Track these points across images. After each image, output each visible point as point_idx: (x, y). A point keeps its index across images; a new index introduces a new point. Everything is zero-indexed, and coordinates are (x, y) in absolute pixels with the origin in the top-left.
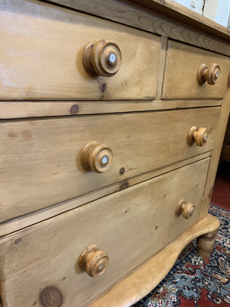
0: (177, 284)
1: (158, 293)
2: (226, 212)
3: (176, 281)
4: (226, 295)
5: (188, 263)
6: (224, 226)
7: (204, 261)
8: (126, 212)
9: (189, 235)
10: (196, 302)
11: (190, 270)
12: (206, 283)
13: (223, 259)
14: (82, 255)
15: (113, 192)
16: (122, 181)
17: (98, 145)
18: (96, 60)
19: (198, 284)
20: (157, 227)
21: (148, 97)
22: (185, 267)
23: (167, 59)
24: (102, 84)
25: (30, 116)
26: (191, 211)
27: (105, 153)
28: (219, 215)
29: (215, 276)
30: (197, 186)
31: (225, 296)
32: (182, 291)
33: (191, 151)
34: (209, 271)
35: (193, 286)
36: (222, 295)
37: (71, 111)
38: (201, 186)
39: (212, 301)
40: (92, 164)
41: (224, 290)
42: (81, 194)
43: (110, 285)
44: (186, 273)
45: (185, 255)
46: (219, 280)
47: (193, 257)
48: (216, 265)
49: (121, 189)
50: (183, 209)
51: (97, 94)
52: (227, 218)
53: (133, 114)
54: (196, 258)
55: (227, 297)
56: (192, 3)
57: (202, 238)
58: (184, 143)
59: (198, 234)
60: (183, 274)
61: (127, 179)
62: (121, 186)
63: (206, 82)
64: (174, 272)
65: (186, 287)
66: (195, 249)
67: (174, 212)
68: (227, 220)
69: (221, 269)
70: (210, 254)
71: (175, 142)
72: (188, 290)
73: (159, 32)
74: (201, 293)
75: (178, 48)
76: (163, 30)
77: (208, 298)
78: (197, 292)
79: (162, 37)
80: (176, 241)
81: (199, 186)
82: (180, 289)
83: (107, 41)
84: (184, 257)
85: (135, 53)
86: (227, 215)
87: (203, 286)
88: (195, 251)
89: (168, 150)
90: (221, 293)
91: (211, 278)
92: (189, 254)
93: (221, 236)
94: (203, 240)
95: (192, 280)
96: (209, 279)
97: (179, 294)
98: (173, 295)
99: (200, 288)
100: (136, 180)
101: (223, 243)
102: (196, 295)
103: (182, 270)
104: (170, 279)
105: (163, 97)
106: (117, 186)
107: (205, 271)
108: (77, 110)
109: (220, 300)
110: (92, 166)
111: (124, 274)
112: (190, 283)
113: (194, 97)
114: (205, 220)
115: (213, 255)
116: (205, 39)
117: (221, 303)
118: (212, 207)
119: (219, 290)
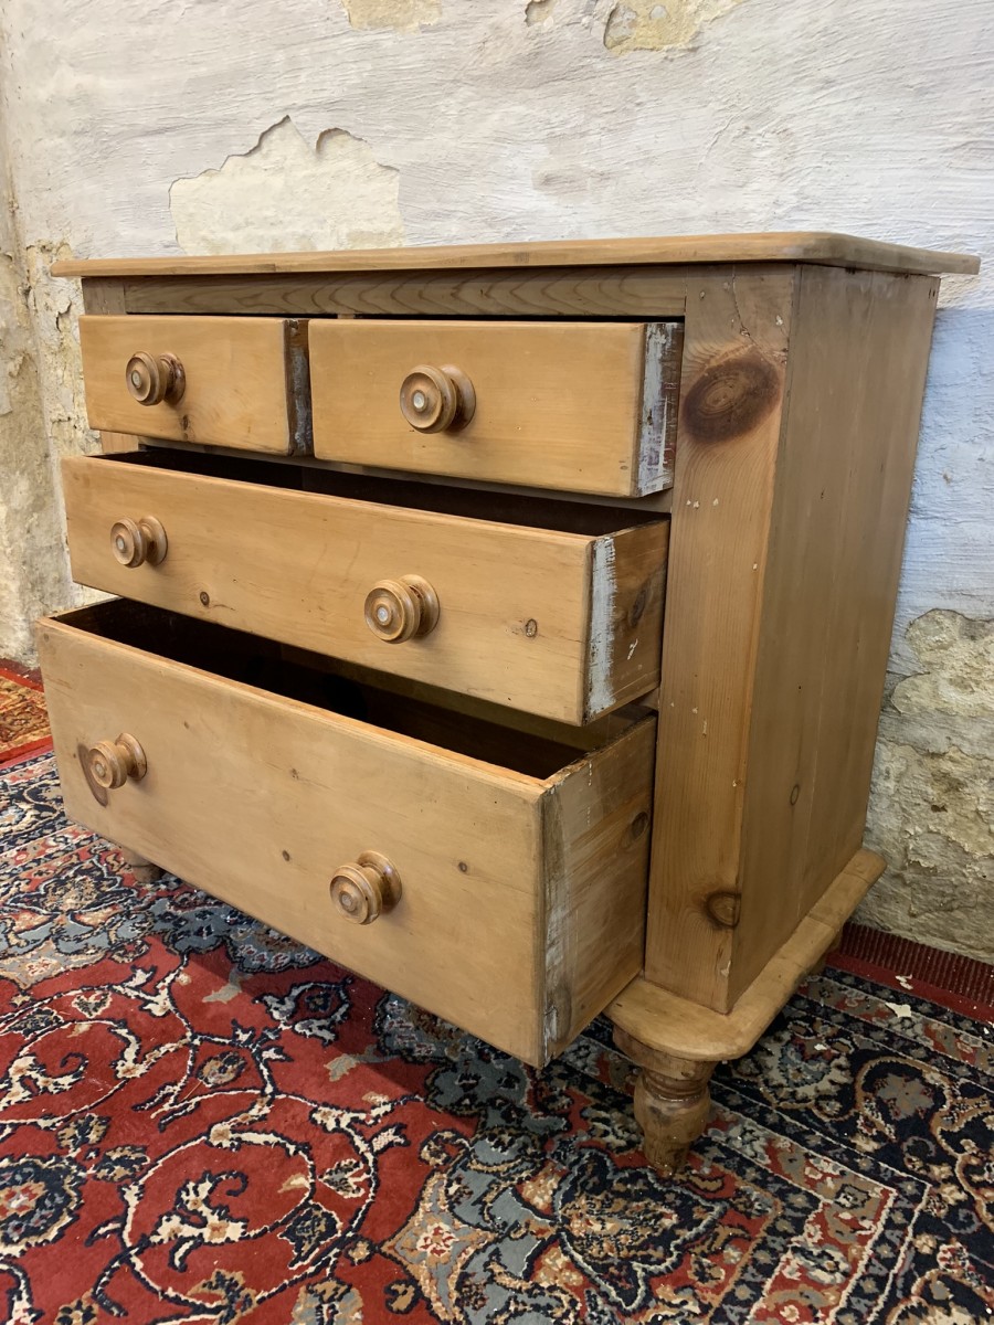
3: (494, 1062)
4: (463, 1182)
5: (591, 1099)
10: (418, 1100)
11: (553, 1099)
12: (506, 1138)
19: (494, 1113)
22: (562, 1088)
29: (547, 1169)
31: (459, 1180)
32: (454, 1069)
34: (573, 1158)
35: (482, 1099)
36: (460, 1171)
39: (430, 1138)
41: (487, 1183)
44: (538, 1090)
46: (531, 1179)
48: (617, 1186)
55: (456, 1186)
60: (529, 1080)
65: (471, 1081)
69: (599, 1197)
72: (463, 1086)
74: (455, 1114)
77: (443, 1131)
78: (459, 1105)
82: (460, 1066)
87: (489, 1125)
90: (469, 1172)
91: (536, 1156)
95: (506, 1101)
96: (530, 1150)
97: (440, 1063)
99: (478, 1115)
102: (444, 1100)
103: (548, 1078)
107: (564, 1143)
109: (439, 1161)
112: (496, 1095)
115: (678, 1190)
116: (491, 288)
117: (427, 1162)
119: (478, 1166)
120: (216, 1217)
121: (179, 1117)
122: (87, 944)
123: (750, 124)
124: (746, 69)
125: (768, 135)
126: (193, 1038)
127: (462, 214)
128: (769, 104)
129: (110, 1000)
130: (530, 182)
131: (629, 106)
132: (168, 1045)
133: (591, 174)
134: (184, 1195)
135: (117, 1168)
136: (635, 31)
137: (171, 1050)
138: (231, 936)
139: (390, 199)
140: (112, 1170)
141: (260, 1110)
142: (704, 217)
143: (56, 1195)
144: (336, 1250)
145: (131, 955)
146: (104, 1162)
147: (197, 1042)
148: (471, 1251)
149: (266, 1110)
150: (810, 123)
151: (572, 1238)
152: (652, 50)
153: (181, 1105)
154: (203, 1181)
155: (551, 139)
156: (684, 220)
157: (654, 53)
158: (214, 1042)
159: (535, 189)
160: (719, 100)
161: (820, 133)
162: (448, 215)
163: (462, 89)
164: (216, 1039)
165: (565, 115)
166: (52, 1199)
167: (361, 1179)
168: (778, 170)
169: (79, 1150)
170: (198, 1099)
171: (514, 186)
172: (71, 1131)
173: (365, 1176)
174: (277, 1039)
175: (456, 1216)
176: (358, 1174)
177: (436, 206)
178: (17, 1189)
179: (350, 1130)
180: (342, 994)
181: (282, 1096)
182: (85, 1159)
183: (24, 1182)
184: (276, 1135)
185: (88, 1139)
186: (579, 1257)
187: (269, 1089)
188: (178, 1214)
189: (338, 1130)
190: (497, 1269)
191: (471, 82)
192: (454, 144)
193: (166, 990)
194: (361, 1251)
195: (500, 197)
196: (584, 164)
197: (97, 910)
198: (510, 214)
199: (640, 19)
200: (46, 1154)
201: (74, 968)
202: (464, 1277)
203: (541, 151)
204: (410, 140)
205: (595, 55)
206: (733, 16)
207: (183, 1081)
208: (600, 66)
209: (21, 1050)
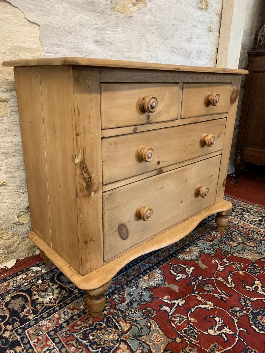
0: (199, 247)
1: (185, 251)
2: (244, 203)
3: (199, 245)
5: (208, 236)
6: (241, 213)
7: (221, 234)
8: (161, 188)
9: (207, 212)
10: (212, 256)
11: (209, 240)
12: (221, 246)
13: (236, 233)
14: (138, 209)
15: (154, 175)
16: (159, 169)
17: (146, 148)
18: (146, 107)
19: (215, 247)
20: (181, 202)
21: (172, 119)
22: (206, 238)
23: (183, 95)
24: (148, 115)
25: (117, 135)
26: (205, 191)
27: (150, 151)
28: (238, 205)
29: (228, 243)
30: (211, 176)
31: (233, 253)
32: (203, 250)
33: (204, 151)
34: (224, 240)
35: (211, 248)
36: (231, 252)
37: (134, 131)
38: (215, 177)
39: (224, 255)
40: (144, 157)
41: (233, 250)
42: (138, 174)
43: (153, 234)
44: (207, 241)
45: (207, 231)
46: (231, 245)
47: (212, 232)
48: (230, 236)
49: (158, 174)
50: (200, 191)
51: (145, 121)
52: (245, 207)
53: (164, 129)
54: (215, 233)
55: (235, 253)
56: (209, 29)
57: (219, 218)
58: (198, 145)
59: (214, 212)
60: (204, 242)
61: (161, 168)
62: (158, 172)
63: (211, 105)
64: (198, 241)
65: (206, 248)
66: (215, 228)
67: (194, 193)
68: (244, 208)
69: (233, 238)
70: (226, 230)
71: (192, 144)
73: (177, 81)
74: (216, 252)
75: (190, 87)
76: (180, 80)
77: (221, 253)
78: (213, 251)
79: (179, 83)
80: (197, 216)
81: (213, 177)
82: (201, 249)
83: (151, 97)
84: (206, 232)
85: (164, 96)
86: (245, 205)
87: (218, 248)
88: (215, 229)
89: (187, 150)
90: (231, 251)
91: (225, 243)
92: (210, 231)
93: (237, 219)
94: (220, 218)
96: (224, 244)
97: (201, 252)
98: (196, 252)
99: (216, 249)
100: (167, 169)
101: (238, 224)
102: (212, 252)
103: (204, 240)
104: (194, 244)
105: (182, 118)
106: (156, 171)
107: (221, 240)
108: (136, 130)
109: (229, 255)
110: (144, 158)
111: (161, 229)
112: (209, 246)
113: (204, 115)
114: (221, 203)
115: (229, 231)
116: (209, 77)
117: (230, 256)
118: (233, 200)
119: (230, 250)
120: (255, 285)
121: (226, 293)
122: (144, 326)
123: (142, 38)
124: (140, 25)
125: (144, 41)
126: (194, 293)
127: (68, 47)
128: (145, 35)
129: (177, 315)
130: (91, 41)
131: (117, 26)
132: (198, 298)
133: (109, 42)
134: (251, 290)
135: (247, 303)
136: (117, 7)
137: (200, 297)
138: (144, 287)
139: (35, 35)
140: (248, 304)
141: (220, 279)
142: (135, 58)
143: (260, 313)
144: (257, 268)
145: (152, 312)
146: (247, 305)
147: (197, 292)
148: (250, 252)
149: (221, 278)
150: (151, 41)
151: (243, 242)
152: (121, 13)
153: (222, 293)
154: (246, 287)
155: (97, 29)
156: (131, 58)
157: (122, 14)
158: (196, 289)
159: (93, 43)
160: (135, 31)
161: (153, 43)
162: (62, 46)
163: (64, 3)
164: (195, 288)
165: (100, 23)
166: (261, 313)
167: (238, 264)
168: (147, 50)
169: (243, 311)
170: (219, 290)
171: (87, 41)
172: (238, 314)
173: (237, 264)
174: (194, 277)
175: (243, 254)
176: (237, 265)
177: (58, 43)
178: (261, 322)
179: (224, 266)
180: (176, 265)
181: (215, 276)
182: (246, 310)
183: (258, 320)
184: (228, 276)
185: (239, 310)
186: (247, 242)
187: (213, 278)
188: (256, 291)
189: (224, 267)
190: (253, 250)
191: (68, 2)
192: (64, 22)
193: (172, 301)
194: (256, 265)
195: (83, 44)
196: (106, 39)
197: (120, 326)
198: (87, 50)
199: (118, 4)
200: (247, 318)
201: (159, 327)
202: (256, 253)
203: (94, 32)
204: (43, 15)
205: (108, 9)
206: (137, 12)
207: (213, 294)
208: (109, 13)
209: (205, 334)
